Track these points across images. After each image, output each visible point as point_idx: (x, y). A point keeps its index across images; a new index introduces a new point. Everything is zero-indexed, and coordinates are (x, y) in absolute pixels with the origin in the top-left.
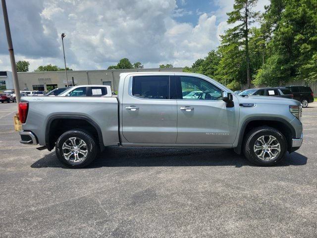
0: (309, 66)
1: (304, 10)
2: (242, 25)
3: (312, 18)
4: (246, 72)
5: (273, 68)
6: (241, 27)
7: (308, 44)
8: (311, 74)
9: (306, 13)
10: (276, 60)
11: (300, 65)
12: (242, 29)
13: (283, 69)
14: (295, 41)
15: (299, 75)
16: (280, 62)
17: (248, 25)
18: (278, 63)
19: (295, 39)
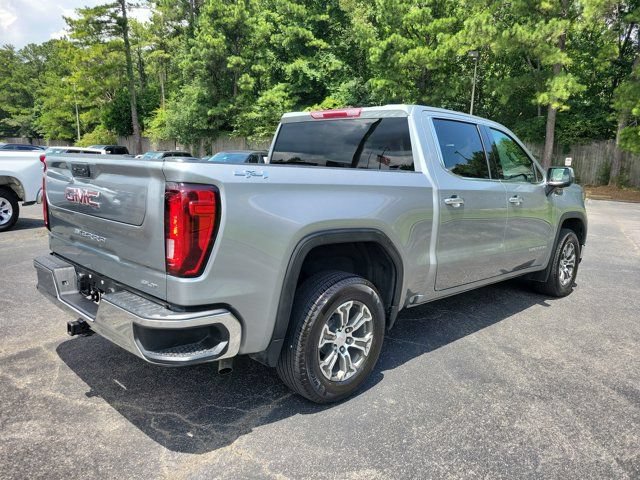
0: (253, 115)
1: (241, 12)
2: (112, 6)
3: (253, 30)
4: (128, 110)
5: (192, 111)
6: (112, 10)
7: (251, 76)
8: (257, 129)
9: (243, 18)
10: (196, 96)
11: (238, 112)
12: (113, 16)
13: (211, 116)
14: (229, 66)
15: (237, 128)
16: (202, 101)
17: (127, 10)
18: (198, 102)
19: (228, 62)
